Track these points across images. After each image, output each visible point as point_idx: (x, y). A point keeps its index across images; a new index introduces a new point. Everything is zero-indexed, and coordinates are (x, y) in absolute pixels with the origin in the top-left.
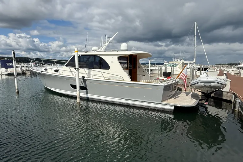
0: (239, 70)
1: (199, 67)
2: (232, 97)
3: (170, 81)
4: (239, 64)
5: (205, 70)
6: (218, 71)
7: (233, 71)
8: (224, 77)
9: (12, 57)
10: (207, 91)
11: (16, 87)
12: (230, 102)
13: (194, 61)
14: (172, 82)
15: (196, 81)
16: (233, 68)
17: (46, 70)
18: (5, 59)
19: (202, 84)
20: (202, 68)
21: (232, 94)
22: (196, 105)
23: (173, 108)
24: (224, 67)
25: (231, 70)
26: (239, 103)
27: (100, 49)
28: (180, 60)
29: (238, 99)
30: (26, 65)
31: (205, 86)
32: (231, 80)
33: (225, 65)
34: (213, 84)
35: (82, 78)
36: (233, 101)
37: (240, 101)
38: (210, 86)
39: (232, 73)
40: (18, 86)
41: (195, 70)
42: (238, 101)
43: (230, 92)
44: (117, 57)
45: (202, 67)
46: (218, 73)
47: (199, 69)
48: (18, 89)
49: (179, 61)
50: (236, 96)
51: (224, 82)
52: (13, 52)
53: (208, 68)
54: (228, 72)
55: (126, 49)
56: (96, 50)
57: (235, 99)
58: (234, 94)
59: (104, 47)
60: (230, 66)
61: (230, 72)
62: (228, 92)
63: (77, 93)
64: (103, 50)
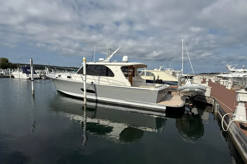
0: (219, 79)
1: (186, 75)
2: (212, 101)
3: (163, 87)
4: (219, 74)
5: (191, 78)
6: (202, 79)
7: (213, 79)
8: (206, 85)
9: (30, 64)
10: (192, 95)
11: (33, 90)
12: (211, 105)
13: (182, 70)
14: (164, 88)
15: (183, 87)
16: (214, 77)
17: (60, 76)
18: (26, 66)
19: (188, 90)
20: (189, 77)
21: (212, 99)
22: (183, 106)
23: (165, 108)
24: (207, 76)
25: (212, 78)
26: (218, 107)
27: (106, 60)
28: (171, 70)
29: (217, 103)
30: (41, 72)
31: (191, 91)
32: (211, 87)
33: (208, 74)
34: (196, 90)
35: (91, 83)
36: (213, 105)
37: (218, 105)
38: (194, 91)
39: (213, 81)
40: (34, 89)
41: (182, 78)
42: (216, 104)
43: (210, 97)
44: (120, 67)
45: (189, 75)
46: (202, 81)
47: (186, 77)
48: (34, 91)
49: (169, 70)
50: (215, 101)
51: (204, 89)
52: (31, 60)
53: (193, 77)
54: (210, 80)
55: (127, 60)
56: (102, 61)
57: (214, 102)
58: (214, 99)
59: (109, 58)
60: (212, 75)
61: (212, 80)
62: (209, 97)
63: (84, 95)
64: (108, 61)
